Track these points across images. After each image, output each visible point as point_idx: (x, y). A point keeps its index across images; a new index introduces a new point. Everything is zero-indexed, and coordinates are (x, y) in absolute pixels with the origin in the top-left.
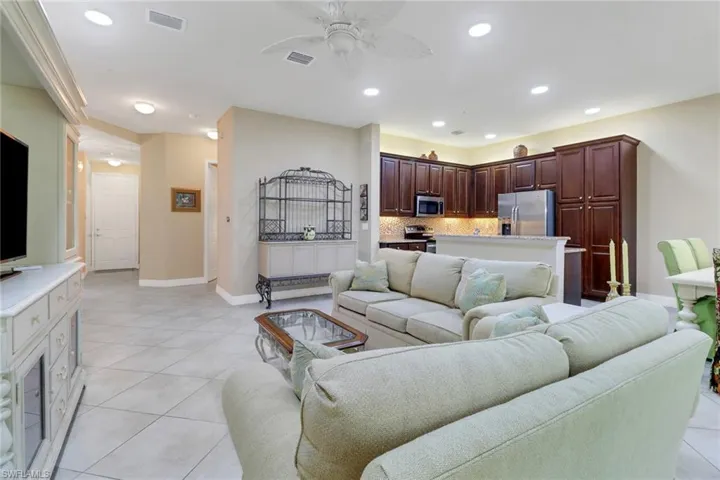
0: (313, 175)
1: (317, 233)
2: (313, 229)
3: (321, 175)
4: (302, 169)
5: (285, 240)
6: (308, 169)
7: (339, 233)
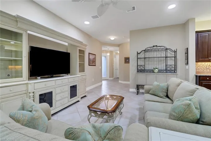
0: (158, 48)
1: (159, 70)
2: (157, 68)
3: (162, 47)
4: (154, 46)
5: (145, 72)
6: (156, 46)
7: (172, 70)
